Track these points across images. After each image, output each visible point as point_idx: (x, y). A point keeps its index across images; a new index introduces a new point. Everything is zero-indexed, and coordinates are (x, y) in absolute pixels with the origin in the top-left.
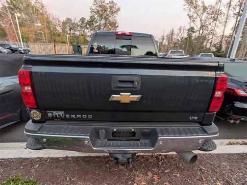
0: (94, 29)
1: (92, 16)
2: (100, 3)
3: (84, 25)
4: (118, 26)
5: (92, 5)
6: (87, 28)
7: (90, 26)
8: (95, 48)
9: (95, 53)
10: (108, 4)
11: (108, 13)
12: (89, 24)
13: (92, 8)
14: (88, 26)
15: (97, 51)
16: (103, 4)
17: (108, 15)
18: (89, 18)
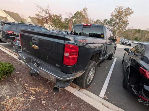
0: (111, 25)
1: (112, 18)
2: (119, 10)
3: (106, 23)
4: (129, 24)
5: (113, 12)
6: (107, 25)
7: (109, 23)
8: (73, 32)
9: (73, 34)
10: (124, 10)
11: (123, 16)
12: (108, 23)
13: (113, 13)
14: (108, 24)
15: (73, 33)
16: (121, 10)
17: (122, 17)
18: (110, 19)
